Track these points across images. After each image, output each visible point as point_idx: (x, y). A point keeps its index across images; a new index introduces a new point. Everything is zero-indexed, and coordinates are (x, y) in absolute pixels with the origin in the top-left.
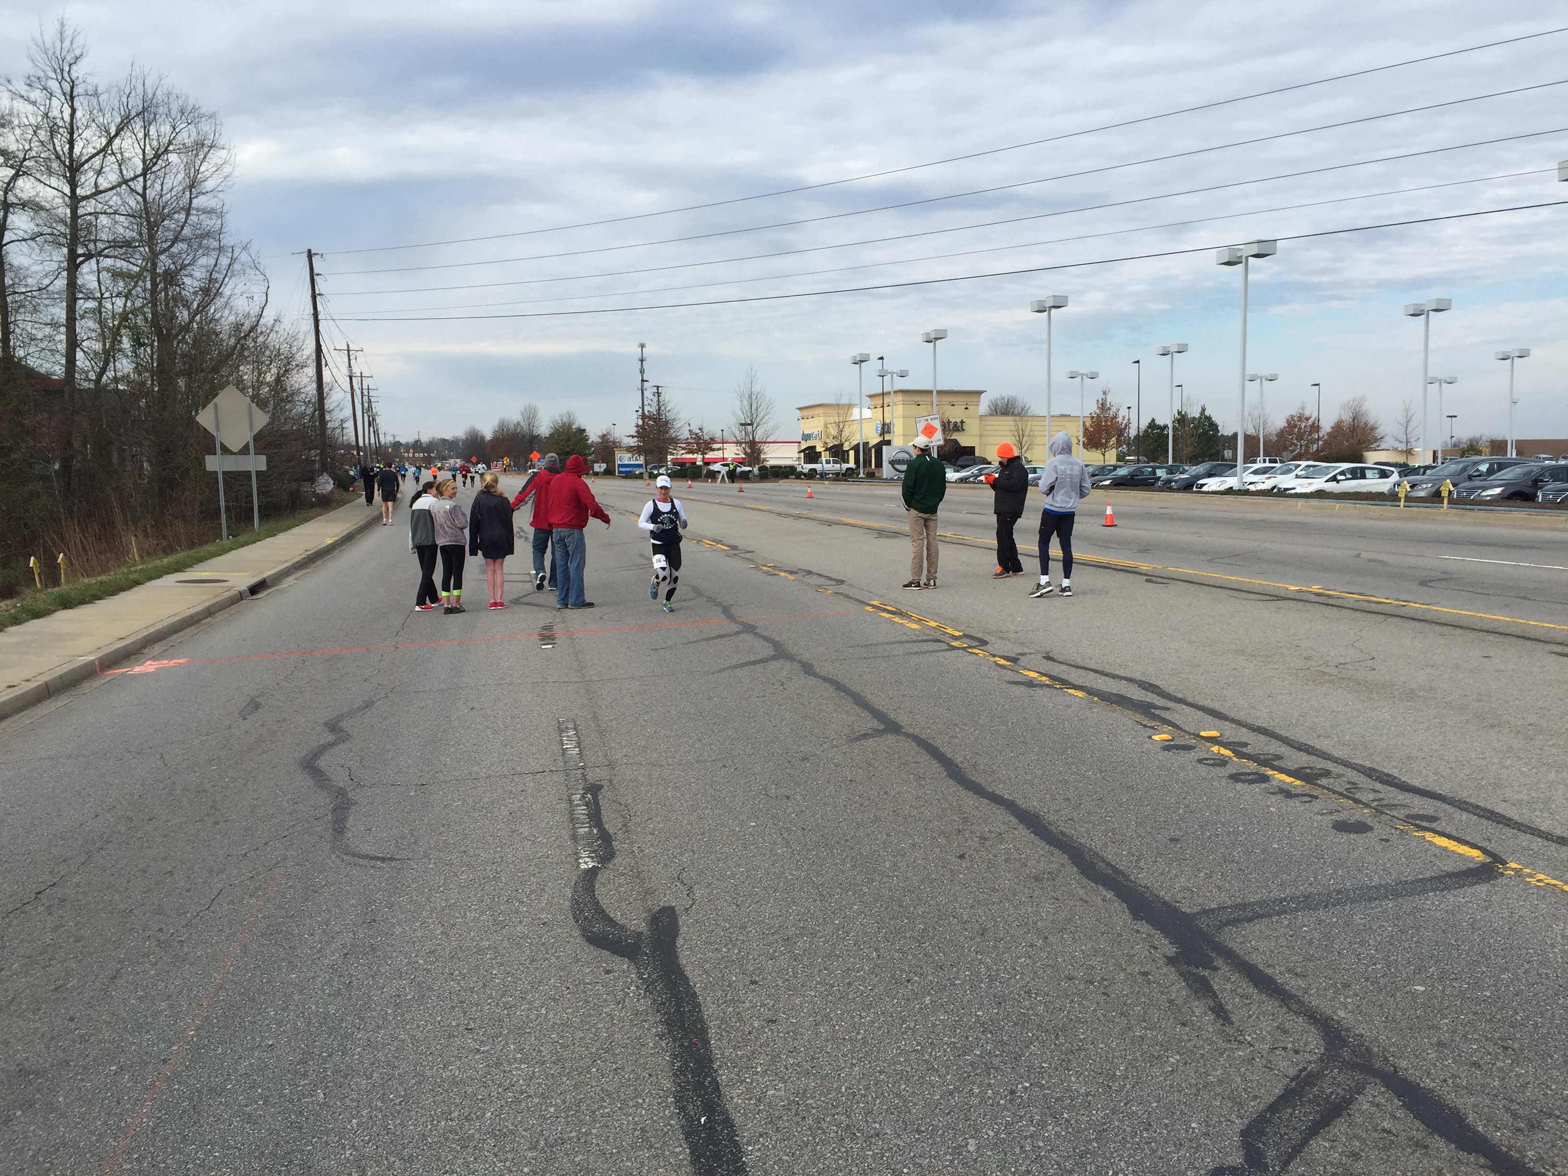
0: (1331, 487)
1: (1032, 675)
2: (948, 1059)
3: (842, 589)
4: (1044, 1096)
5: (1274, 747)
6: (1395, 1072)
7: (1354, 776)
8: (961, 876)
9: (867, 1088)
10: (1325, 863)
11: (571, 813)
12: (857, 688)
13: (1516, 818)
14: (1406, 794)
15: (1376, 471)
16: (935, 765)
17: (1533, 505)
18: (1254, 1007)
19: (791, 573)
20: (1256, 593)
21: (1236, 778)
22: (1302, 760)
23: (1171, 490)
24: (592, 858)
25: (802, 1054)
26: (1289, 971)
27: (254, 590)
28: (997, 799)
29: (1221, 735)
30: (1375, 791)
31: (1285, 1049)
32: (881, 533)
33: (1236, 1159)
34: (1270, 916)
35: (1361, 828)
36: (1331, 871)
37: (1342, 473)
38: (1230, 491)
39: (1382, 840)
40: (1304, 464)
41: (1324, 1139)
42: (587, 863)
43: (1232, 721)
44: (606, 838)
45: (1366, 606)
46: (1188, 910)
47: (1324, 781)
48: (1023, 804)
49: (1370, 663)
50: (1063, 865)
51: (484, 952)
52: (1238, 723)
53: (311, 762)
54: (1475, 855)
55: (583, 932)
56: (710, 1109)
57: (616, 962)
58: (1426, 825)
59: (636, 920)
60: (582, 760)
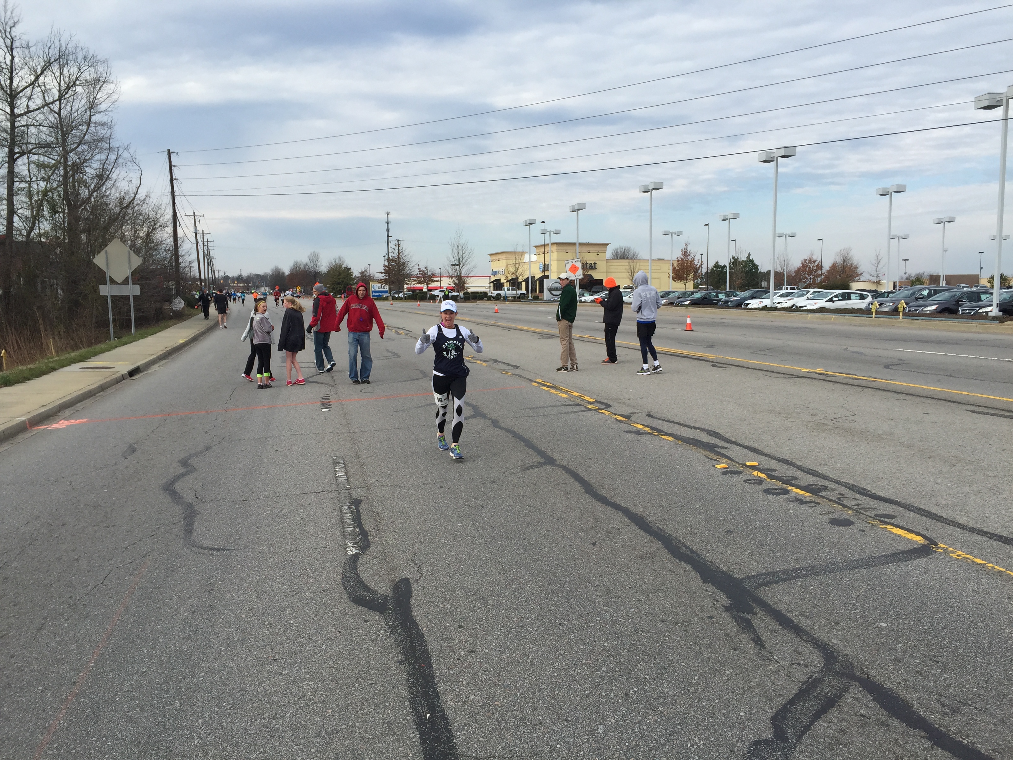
0: (829, 305)
1: (640, 426)
2: (586, 674)
3: (517, 371)
4: (647, 696)
5: (792, 472)
6: (868, 678)
7: (842, 490)
8: (594, 556)
9: (534, 694)
10: (824, 546)
11: (342, 518)
12: (527, 436)
13: (944, 516)
14: (875, 501)
15: (857, 295)
16: (577, 485)
17: (956, 316)
18: (779, 638)
19: (485, 361)
20: (781, 373)
21: (768, 491)
22: (810, 479)
23: (728, 307)
24: (355, 547)
25: (492, 673)
26: (801, 614)
27: (132, 373)
28: (617, 507)
29: (759, 464)
30: (856, 499)
31: (799, 664)
32: (542, 336)
33: (768, 735)
34: (789, 579)
35: (847, 523)
36: (828, 551)
37: (836, 296)
38: (765, 308)
39: (860, 530)
40: (812, 290)
41: (824, 722)
42: (351, 551)
43: (766, 455)
44: (364, 534)
45: (851, 381)
46: (738, 577)
47: (823, 493)
48: (632, 509)
49: (853, 418)
50: (658, 549)
51: (284, 609)
52: (770, 456)
53: (170, 486)
54: (919, 539)
55: (350, 596)
56: (432, 709)
57: (371, 615)
58: (888, 520)
59: (384, 588)
60: (348, 483)
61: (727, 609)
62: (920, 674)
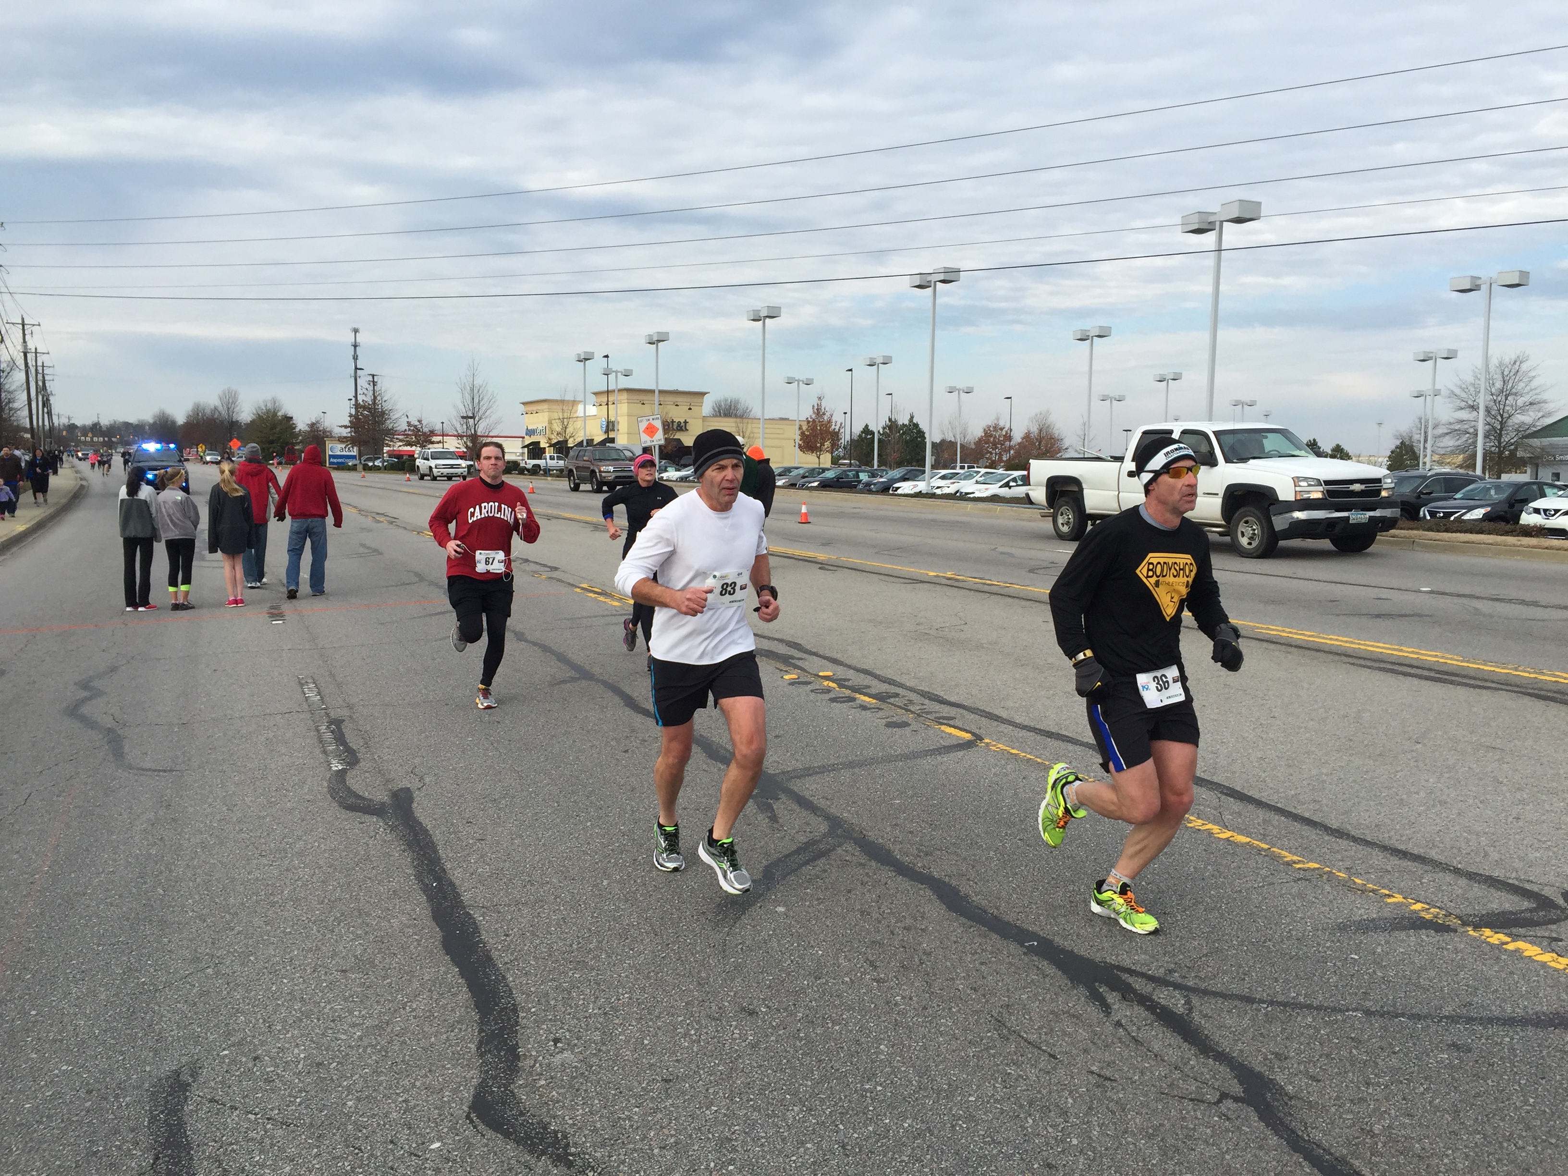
0: (1005, 492)
2: (597, 849)
3: (555, 574)
5: (868, 680)
6: (864, 838)
7: (913, 696)
8: (623, 762)
10: (871, 744)
11: (320, 738)
12: (561, 650)
13: (1005, 716)
14: (942, 705)
16: (617, 699)
18: (795, 815)
20: (900, 578)
21: (833, 700)
22: (884, 687)
23: (870, 492)
24: (341, 763)
26: (823, 798)
29: (834, 674)
30: (922, 704)
31: (805, 831)
32: (597, 527)
34: (823, 772)
35: (905, 724)
36: (872, 748)
37: (1014, 480)
38: (919, 495)
39: (913, 731)
40: (983, 471)
41: (811, 866)
42: (337, 766)
43: (846, 666)
44: (351, 751)
45: (981, 587)
47: (892, 700)
49: (962, 627)
51: (264, 818)
52: (850, 667)
53: (73, 711)
54: (968, 736)
55: (341, 804)
56: (439, 879)
57: (367, 818)
58: (945, 722)
59: (381, 796)
60: (323, 703)
62: (911, 832)
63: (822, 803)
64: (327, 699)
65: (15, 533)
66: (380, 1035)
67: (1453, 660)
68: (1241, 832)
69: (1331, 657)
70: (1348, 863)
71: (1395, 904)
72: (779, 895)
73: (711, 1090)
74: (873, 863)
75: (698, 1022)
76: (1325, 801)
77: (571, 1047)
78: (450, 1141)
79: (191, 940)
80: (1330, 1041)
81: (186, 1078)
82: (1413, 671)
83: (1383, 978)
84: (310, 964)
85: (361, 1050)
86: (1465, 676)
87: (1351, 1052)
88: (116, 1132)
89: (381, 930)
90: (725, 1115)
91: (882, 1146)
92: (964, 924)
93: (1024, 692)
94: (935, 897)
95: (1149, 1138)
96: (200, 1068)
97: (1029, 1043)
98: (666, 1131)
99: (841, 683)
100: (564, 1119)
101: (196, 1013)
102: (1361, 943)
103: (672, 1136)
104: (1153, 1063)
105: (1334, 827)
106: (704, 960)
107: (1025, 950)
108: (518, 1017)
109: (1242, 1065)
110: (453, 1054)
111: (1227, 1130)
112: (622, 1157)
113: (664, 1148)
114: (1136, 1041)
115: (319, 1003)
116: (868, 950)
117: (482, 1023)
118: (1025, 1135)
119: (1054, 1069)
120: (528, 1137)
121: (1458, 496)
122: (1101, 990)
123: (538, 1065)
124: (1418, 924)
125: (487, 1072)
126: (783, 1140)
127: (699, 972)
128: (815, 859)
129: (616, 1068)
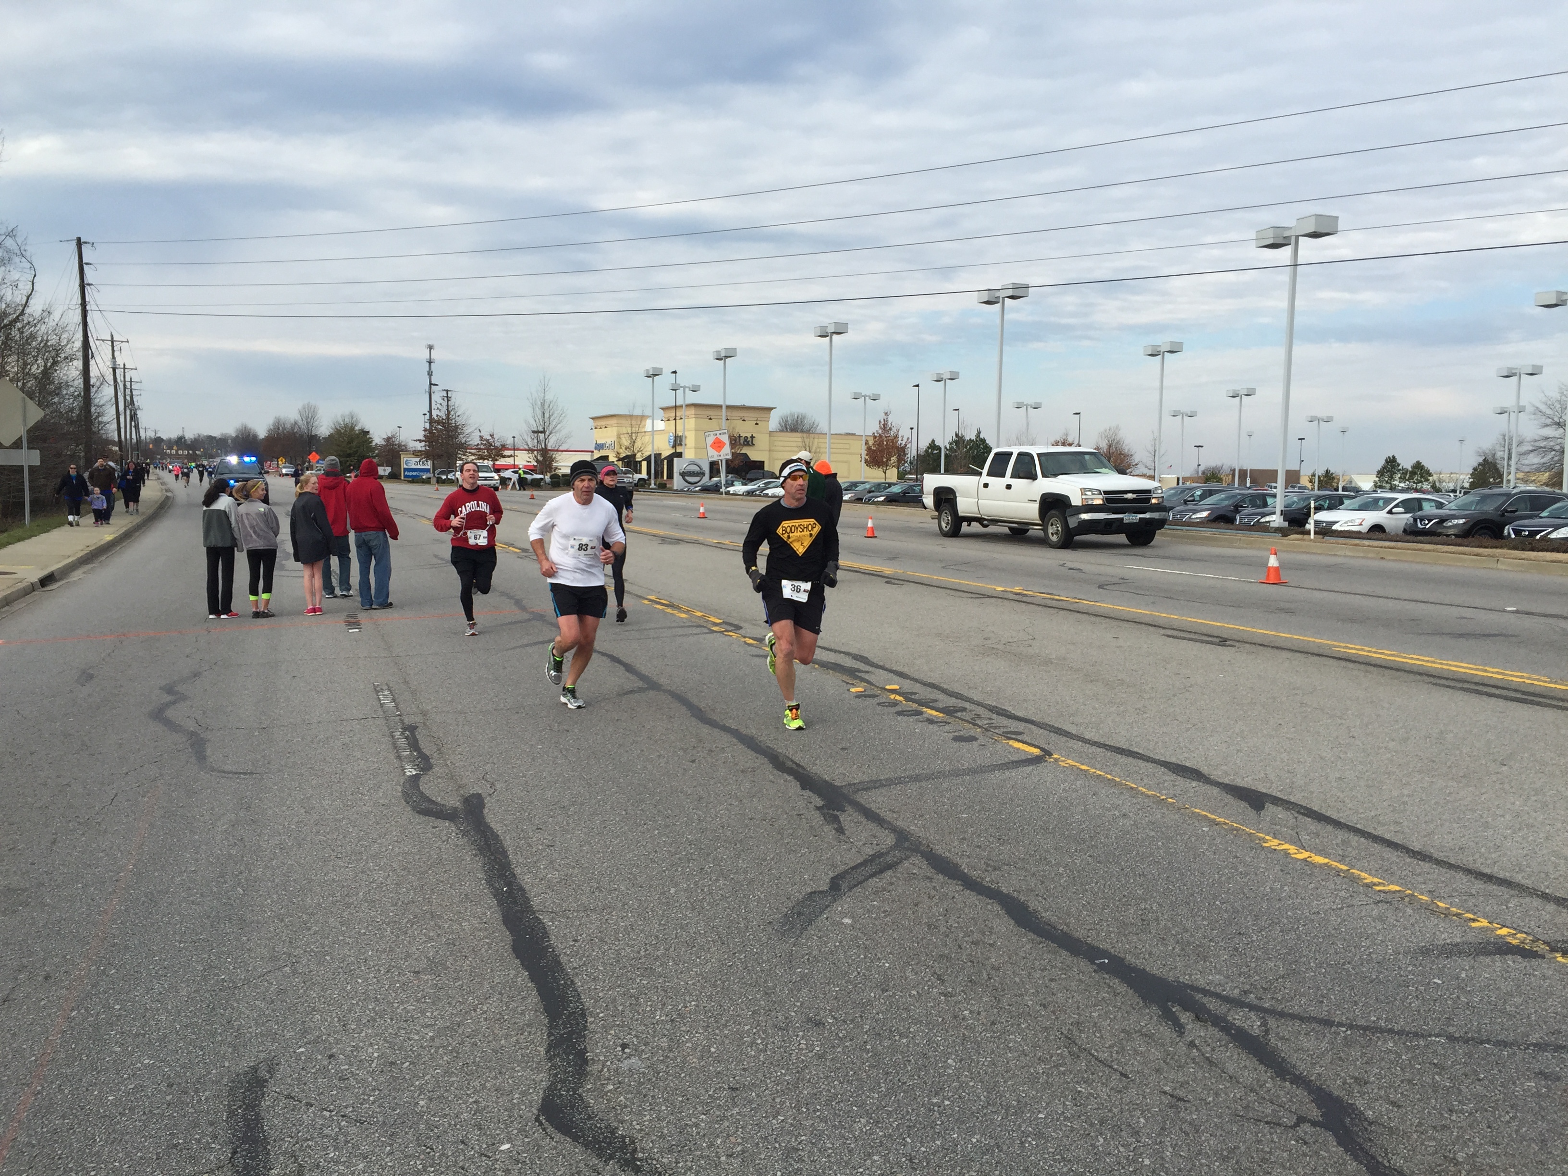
2: (665, 857)
4: (721, 869)
5: (934, 695)
6: (932, 851)
7: (981, 711)
8: (691, 771)
10: (938, 758)
11: (394, 743)
12: (628, 661)
13: (1074, 732)
14: (1010, 720)
16: (684, 709)
18: (861, 826)
21: (899, 713)
22: (952, 702)
24: (415, 769)
26: (890, 811)
27: (47, 581)
28: (725, 729)
29: (900, 688)
30: (990, 719)
31: (872, 844)
33: (824, 888)
34: (890, 785)
35: (974, 739)
36: (939, 762)
39: (981, 745)
41: (878, 878)
42: (410, 771)
43: (913, 679)
44: (425, 758)
45: (1049, 603)
46: (839, 784)
47: (959, 714)
48: (744, 731)
49: (1030, 642)
50: (763, 764)
51: (340, 821)
52: (916, 680)
53: (158, 715)
54: (1036, 751)
55: (414, 808)
56: (509, 884)
57: (439, 822)
58: (1014, 736)
59: (453, 801)
60: (398, 710)
61: (818, 808)
62: (979, 847)
63: (888, 816)
64: (401, 706)
65: (103, 543)
66: (451, 1037)
67: (1540, 682)
68: (1319, 852)
69: (1411, 676)
70: (1431, 886)
71: (1481, 928)
72: (846, 906)
73: (778, 1100)
74: (940, 877)
75: (764, 1032)
76: (1406, 823)
77: (638, 1052)
78: (519, 1143)
79: (269, 939)
80: (1412, 1067)
81: (263, 1073)
82: (1497, 692)
83: (1468, 1004)
84: (384, 964)
85: (432, 1051)
86: (1553, 698)
87: (1434, 1078)
88: (196, 1125)
89: (452, 933)
90: (792, 1125)
91: (950, 1161)
92: (1033, 940)
93: (1094, 708)
94: (1002, 912)
95: (1224, 1160)
96: (277, 1064)
97: (1100, 1061)
98: (732, 1139)
99: (908, 696)
100: (631, 1124)
101: (273, 1011)
102: (1444, 967)
103: (739, 1144)
104: (1228, 1085)
105: (1416, 849)
106: (770, 970)
107: (1095, 967)
108: (586, 1022)
109: (1320, 1089)
110: (523, 1056)
111: (1305, 1155)
112: (689, 1164)
113: (731, 1156)
114: (1210, 1062)
115: (392, 1003)
116: (936, 964)
117: (552, 1026)
118: (1095, 1154)
119: (1126, 1088)
120: (596, 1141)
121: (1544, 514)
122: (1174, 1010)
123: (606, 1070)
124: (1503, 949)
125: (556, 1075)
126: (850, 1151)
127: (766, 982)
128: (881, 871)
129: (683, 1075)
